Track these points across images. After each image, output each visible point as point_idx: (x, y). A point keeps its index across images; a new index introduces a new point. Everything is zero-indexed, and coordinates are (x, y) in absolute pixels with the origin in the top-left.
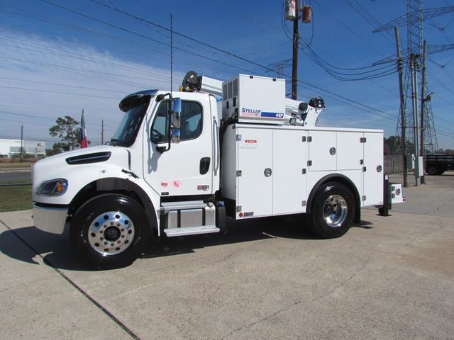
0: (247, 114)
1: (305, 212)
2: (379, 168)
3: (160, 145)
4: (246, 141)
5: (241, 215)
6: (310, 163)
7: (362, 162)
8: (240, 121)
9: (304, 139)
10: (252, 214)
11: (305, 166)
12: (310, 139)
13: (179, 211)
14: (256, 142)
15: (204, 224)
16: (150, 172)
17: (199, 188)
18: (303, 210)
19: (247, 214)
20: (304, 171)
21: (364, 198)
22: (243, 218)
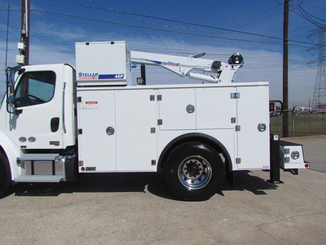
0: (84, 78)
1: (156, 171)
2: (261, 128)
3: (18, 109)
4: (86, 103)
5: (83, 169)
6: (160, 122)
7: (233, 120)
8: (78, 84)
9: (152, 98)
10: (94, 169)
11: (155, 125)
12: (159, 98)
13: (32, 161)
14: (97, 102)
15: (54, 174)
16: (11, 130)
17: (52, 143)
18: (154, 169)
19: (88, 169)
20: (153, 130)
21: (238, 161)
22: (85, 171)
